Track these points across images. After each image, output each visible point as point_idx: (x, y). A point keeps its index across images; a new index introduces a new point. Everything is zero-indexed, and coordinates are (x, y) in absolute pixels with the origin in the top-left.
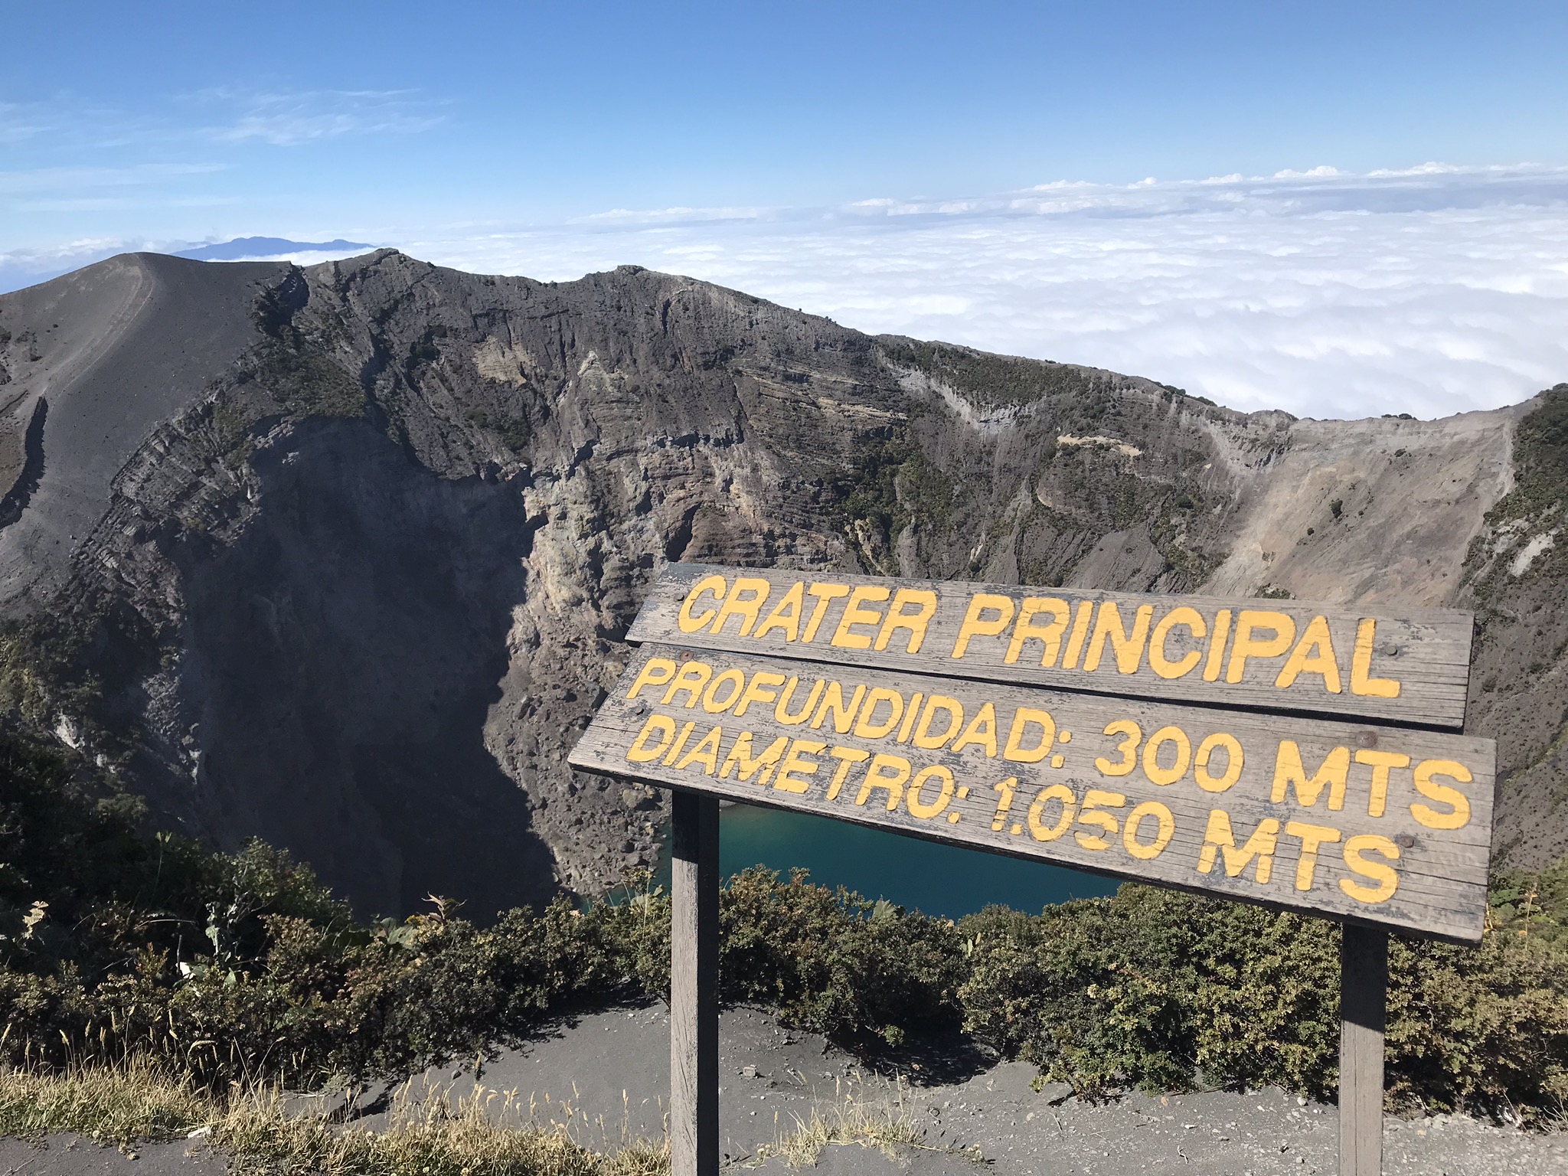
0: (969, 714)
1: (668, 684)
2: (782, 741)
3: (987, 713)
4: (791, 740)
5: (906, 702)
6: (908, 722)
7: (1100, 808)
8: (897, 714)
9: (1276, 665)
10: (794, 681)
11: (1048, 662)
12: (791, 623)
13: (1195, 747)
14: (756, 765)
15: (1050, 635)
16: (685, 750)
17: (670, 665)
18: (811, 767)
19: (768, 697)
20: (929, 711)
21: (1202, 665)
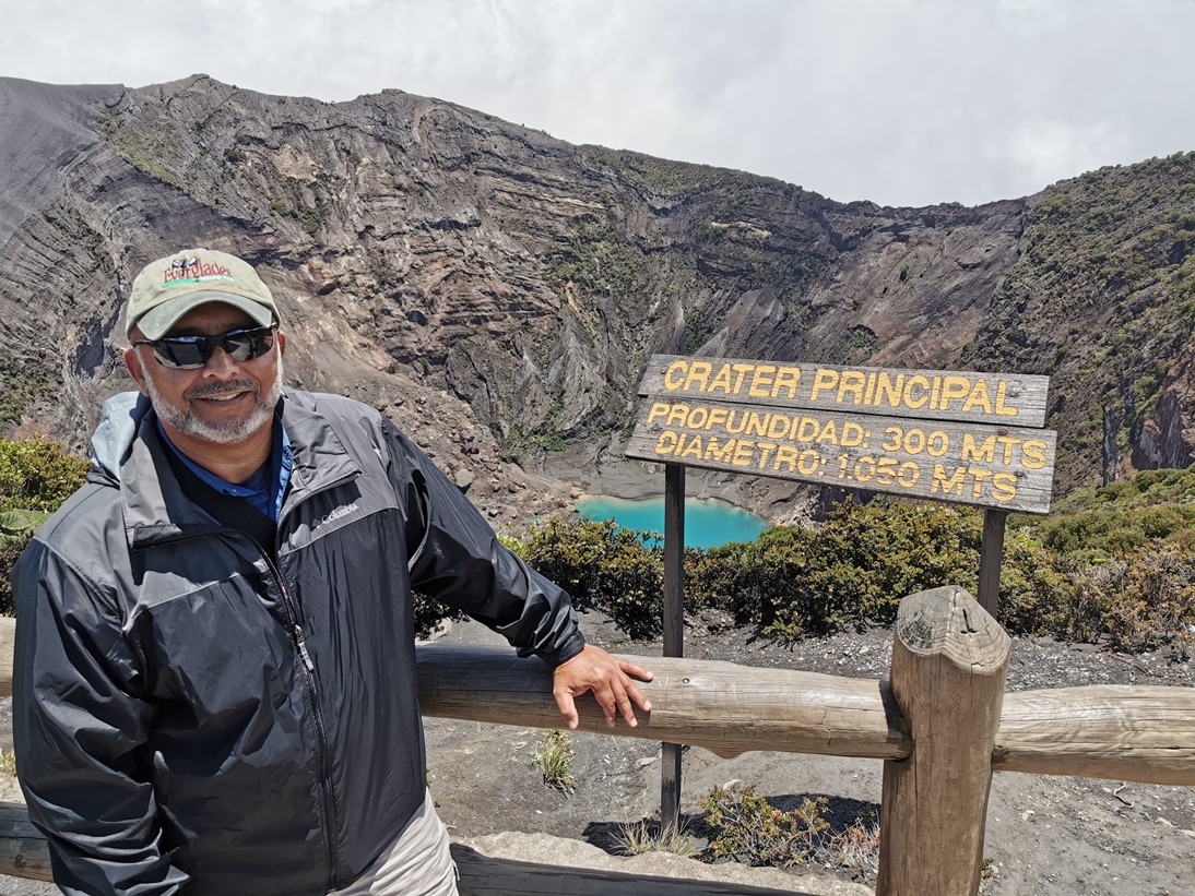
0: (823, 425)
1: (668, 415)
2: (732, 442)
3: (831, 425)
4: (737, 441)
5: (792, 420)
6: (793, 430)
7: (886, 466)
8: (787, 427)
9: (960, 402)
10: (733, 413)
11: (857, 402)
12: (726, 385)
13: (927, 438)
14: (721, 454)
15: (857, 388)
16: (685, 447)
17: (667, 407)
18: (750, 453)
19: (721, 420)
20: (803, 424)
21: (929, 402)
